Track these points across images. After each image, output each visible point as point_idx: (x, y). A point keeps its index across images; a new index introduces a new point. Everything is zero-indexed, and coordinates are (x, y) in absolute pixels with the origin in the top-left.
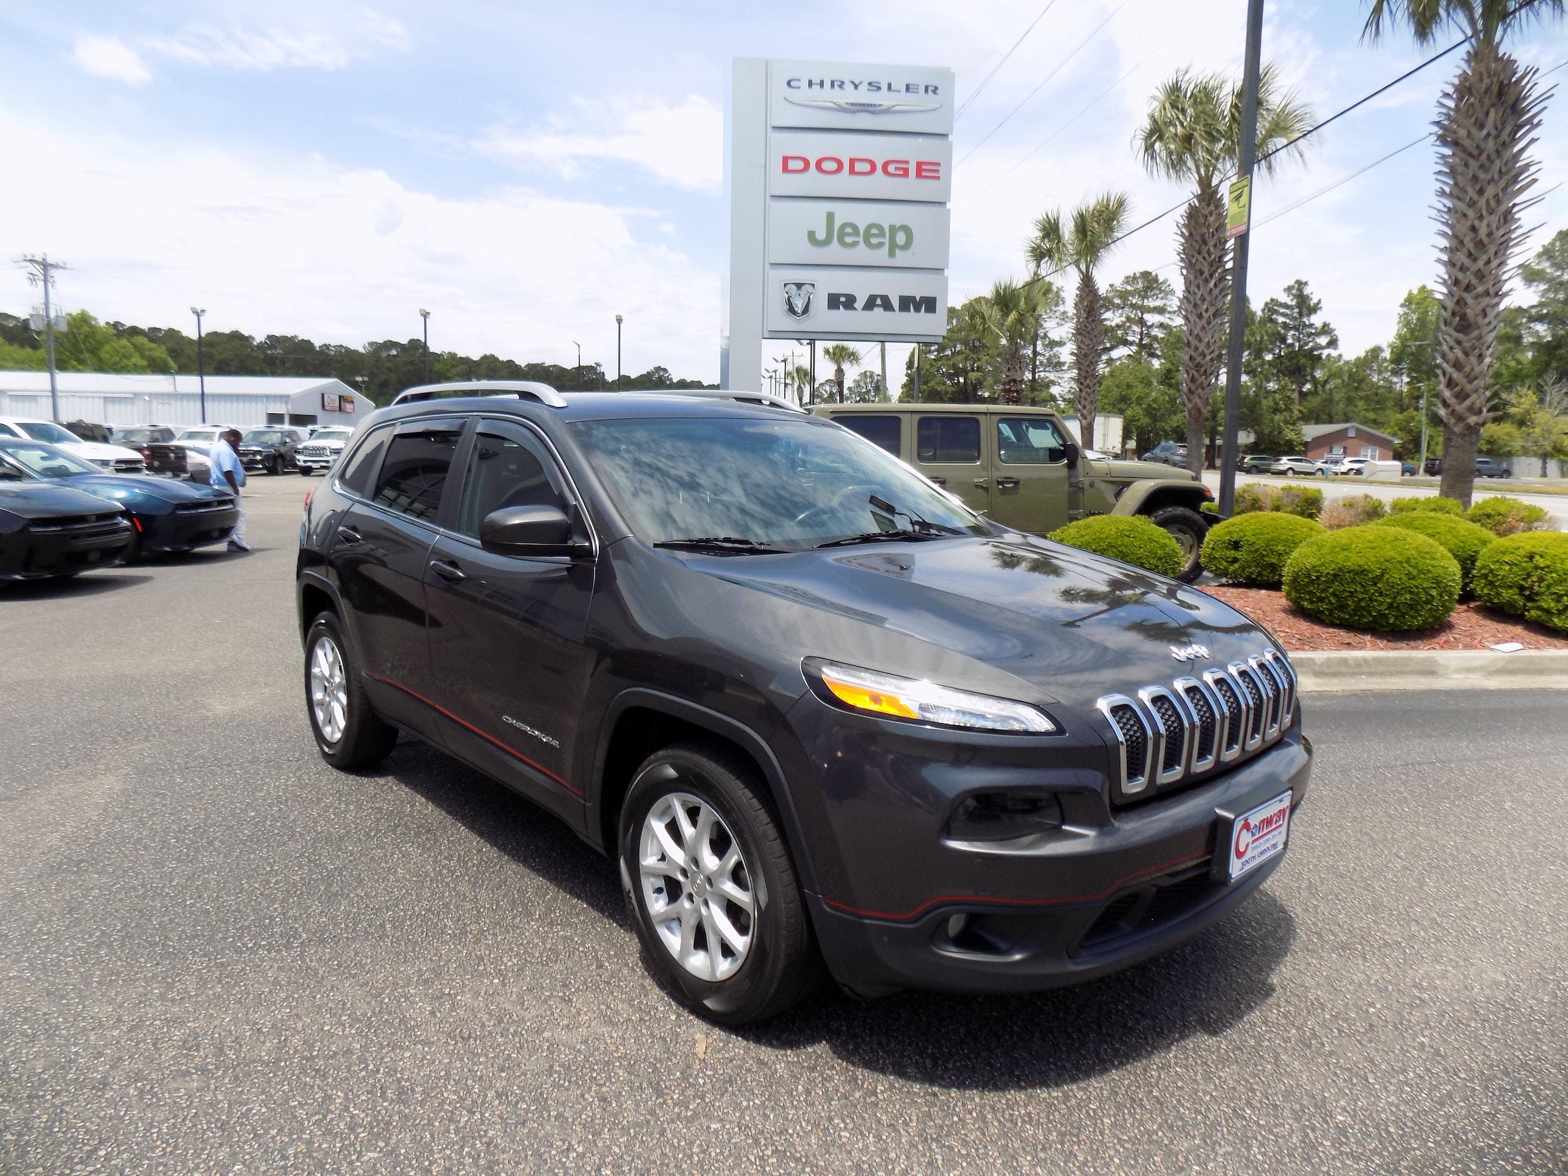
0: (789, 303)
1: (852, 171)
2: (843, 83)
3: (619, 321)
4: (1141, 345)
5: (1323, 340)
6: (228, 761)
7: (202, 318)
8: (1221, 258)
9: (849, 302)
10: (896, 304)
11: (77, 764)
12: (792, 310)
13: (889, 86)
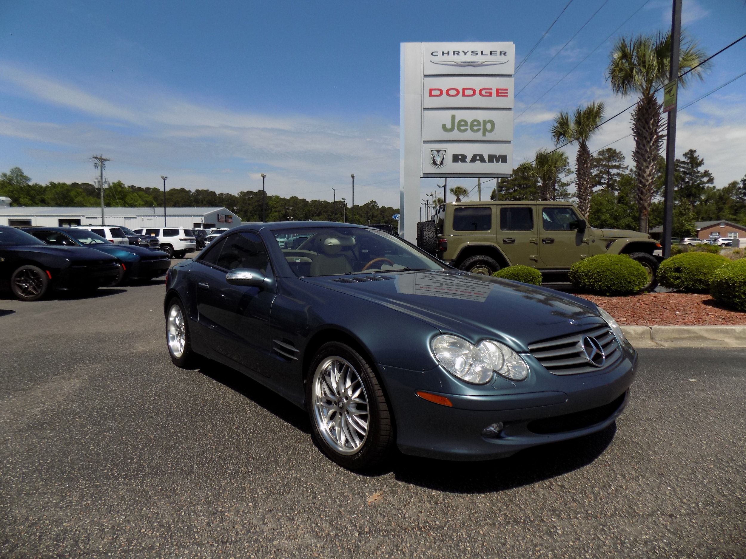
0: (433, 160)
1: (464, 95)
2: (459, 52)
3: (353, 177)
4: (608, 185)
5: (705, 179)
6: (136, 374)
7: (166, 181)
8: (656, 130)
9: (463, 158)
10: (486, 158)
11: (63, 374)
12: (435, 163)
13: (482, 52)
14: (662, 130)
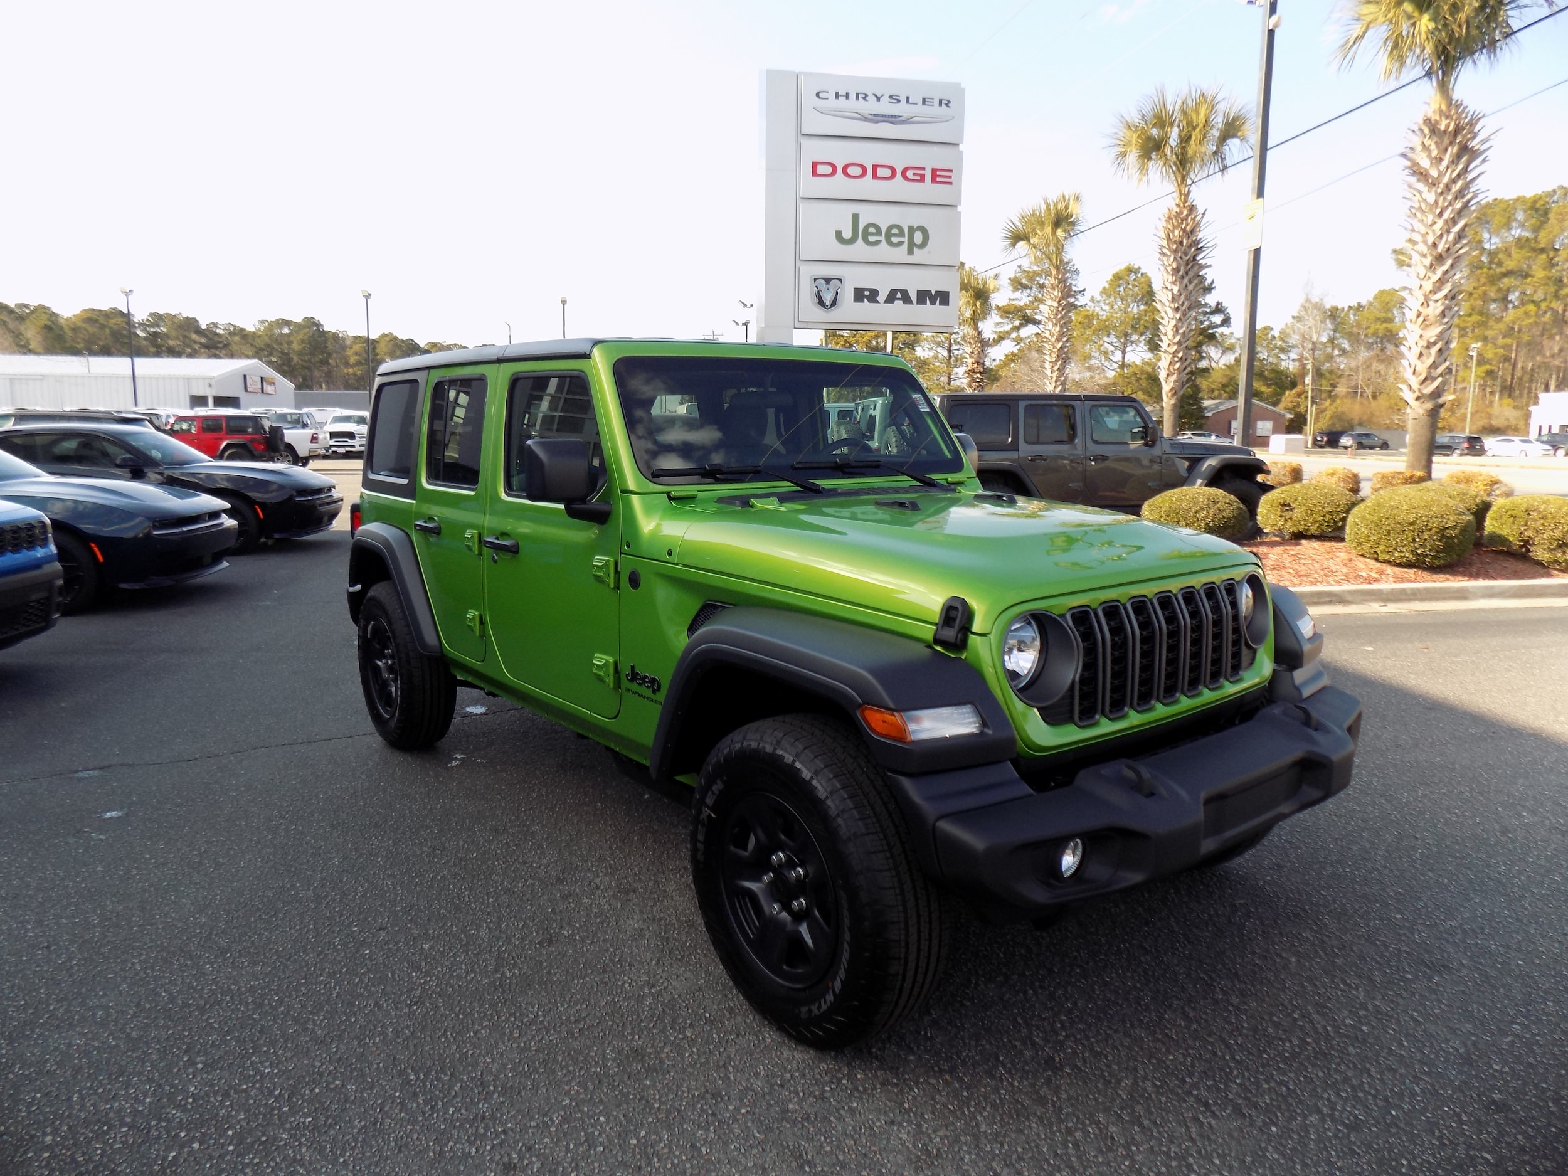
0: (819, 297)
1: (875, 176)
2: (866, 95)
3: (564, 303)
9: (873, 296)
10: (914, 297)
12: (821, 303)
13: (908, 99)
14: (1203, 258)
